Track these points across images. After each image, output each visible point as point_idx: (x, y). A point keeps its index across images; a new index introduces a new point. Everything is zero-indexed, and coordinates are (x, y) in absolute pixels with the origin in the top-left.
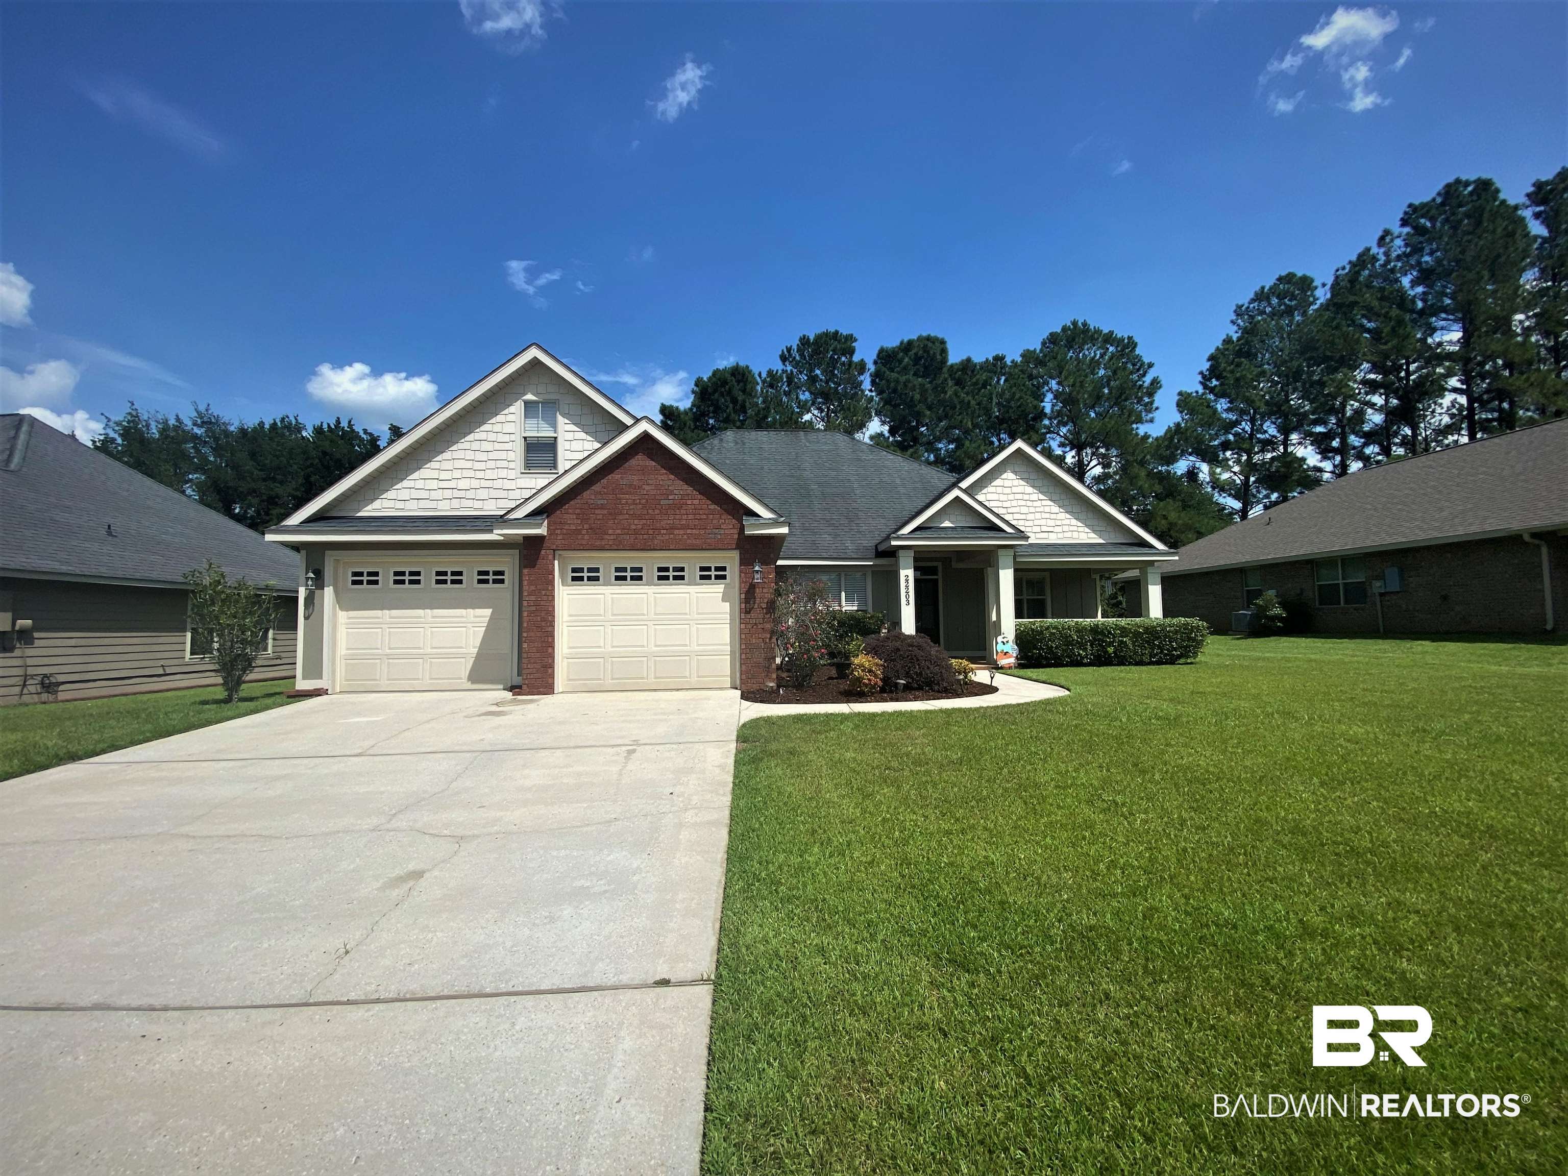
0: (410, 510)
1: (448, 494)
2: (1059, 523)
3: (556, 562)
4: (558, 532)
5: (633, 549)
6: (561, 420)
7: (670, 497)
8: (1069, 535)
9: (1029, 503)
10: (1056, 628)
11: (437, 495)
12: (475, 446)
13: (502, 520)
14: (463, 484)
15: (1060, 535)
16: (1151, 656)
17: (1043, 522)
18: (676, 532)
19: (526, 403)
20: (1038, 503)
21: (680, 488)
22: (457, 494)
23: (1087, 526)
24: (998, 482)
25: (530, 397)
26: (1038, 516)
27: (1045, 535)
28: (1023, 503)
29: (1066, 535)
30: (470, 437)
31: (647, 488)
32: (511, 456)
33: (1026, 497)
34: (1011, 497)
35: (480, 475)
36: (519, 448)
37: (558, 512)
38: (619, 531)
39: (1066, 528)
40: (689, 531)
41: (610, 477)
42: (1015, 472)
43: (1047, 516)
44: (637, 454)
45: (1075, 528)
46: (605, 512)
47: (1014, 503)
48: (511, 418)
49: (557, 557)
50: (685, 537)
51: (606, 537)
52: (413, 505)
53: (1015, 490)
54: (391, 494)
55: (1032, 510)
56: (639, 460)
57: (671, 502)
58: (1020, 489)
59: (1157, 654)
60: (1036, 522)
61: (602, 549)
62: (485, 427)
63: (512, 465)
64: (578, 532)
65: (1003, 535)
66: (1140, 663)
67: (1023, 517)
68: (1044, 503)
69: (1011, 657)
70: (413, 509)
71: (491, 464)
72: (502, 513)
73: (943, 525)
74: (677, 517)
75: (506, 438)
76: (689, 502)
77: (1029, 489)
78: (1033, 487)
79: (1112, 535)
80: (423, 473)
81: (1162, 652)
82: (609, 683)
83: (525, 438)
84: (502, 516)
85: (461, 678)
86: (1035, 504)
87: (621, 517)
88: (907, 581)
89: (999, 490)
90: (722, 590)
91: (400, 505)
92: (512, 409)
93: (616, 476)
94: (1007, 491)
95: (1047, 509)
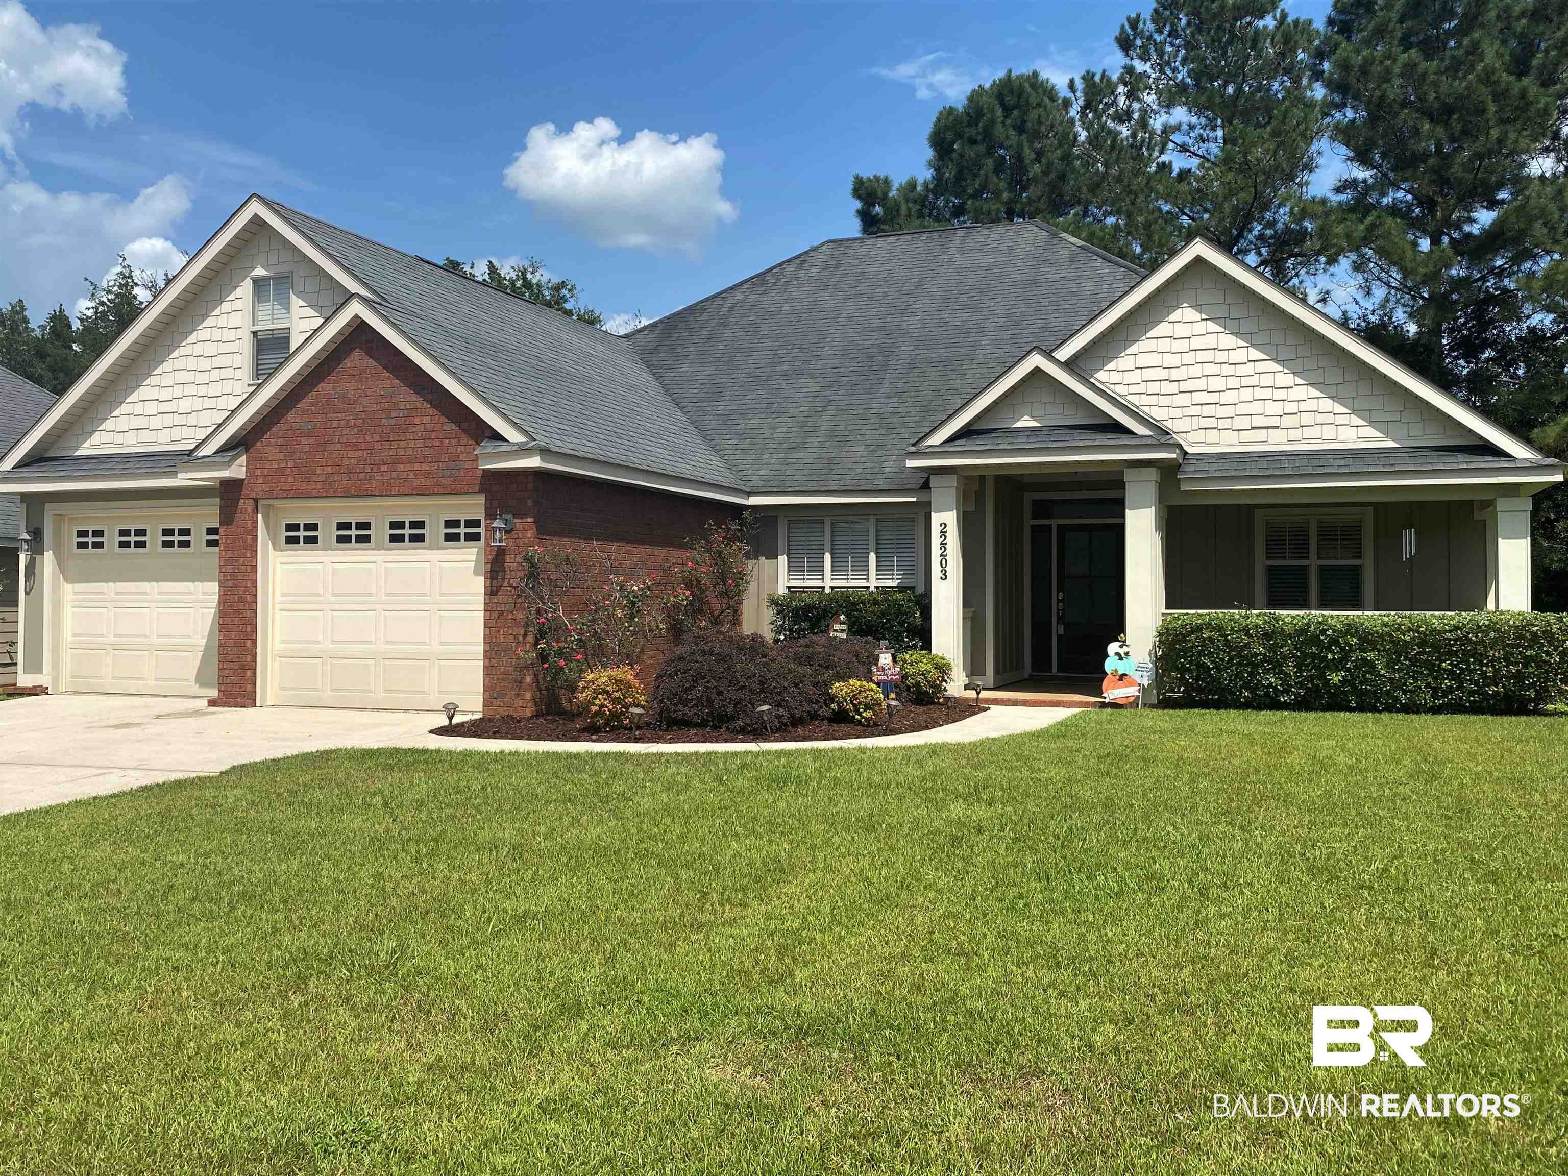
0: (128, 446)
1: (168, 420)
2: (1291, 408)
3: (260, 516)
4: (258, 472)
5: (347, 495)
6: (296, 302)
7: (394, 414)
8: (1315, 432)
9: (1227, 370)
10: (1219, 628)
11: (156, 423)
12: (198, 349)
13: (187, 458)
14: (184, 406)
15: (1295, 434)
16: (1435, 696)
17: (1256, 407)
18: (401, 467)
19: (256, 282)
20: (1249, 369)
21: (408, 398)
22: (178, 420)
23: (1354, 412)
24: (1162, 329)
25: (260, 272)
26: (1246, 394)
27: (1261, 435)
28: (1215, 369)
29: (1308, 433)
30: (192, 338)
31: (365, 401)
32: (238, 360)
33: (1221, 357)
34: (1188, 358)
35: (202, 391)
36: (246, 346)
37: (259, 444)
38: (329, 470)
39: (1306, 419)
40: (417, 466)
41: (320, 387)
42: (1198, 307)
43: (1267, 394)
44: (352, 350)
45: (1329, 418)
46: (312, 440)
47: (1195, 371)
48: (238, 305)
49: (260, 509)
50: (412, 475)
51: (314, 478)
52: (131, 438)
53: (1196, 343)
54: (109, 424)
55: (1233, 383)
56: (357, 359)
57: (393, 422)
58: (1211, 341)
59: (1450, 690)
60: (1243, 409)
61: (309, 497)
62: (209, 322)
63: (239, 374)
64: (280, 472)
65: (1125, 440)
66: (1411, 708)
67: (1214, 398)
68: (1260, 367)
69: (1132, 683)
70: (131, 444)
71: (215, 375)
72: (192, 447)
73: (1019, 425)
74: (403, 444)
75: (231, 335)
76: (417, 421)
77: (1229, 341)
78: (1237, 334)
79: (1416, 430)
80: (143, 392)
81: (1460, 687)
82: (327, 696)
83: (255, 333)
84: (192, 452)
85: (187, 680)
86: (1241, 370)
87: (331, 448)
88: (943, 533)
89: (1164, 345)
90: (474, 558)
91: (119, 439)
92: (239, 292)
93: (325, 387)
94: (1183, 345)
95: (1267, 380)
